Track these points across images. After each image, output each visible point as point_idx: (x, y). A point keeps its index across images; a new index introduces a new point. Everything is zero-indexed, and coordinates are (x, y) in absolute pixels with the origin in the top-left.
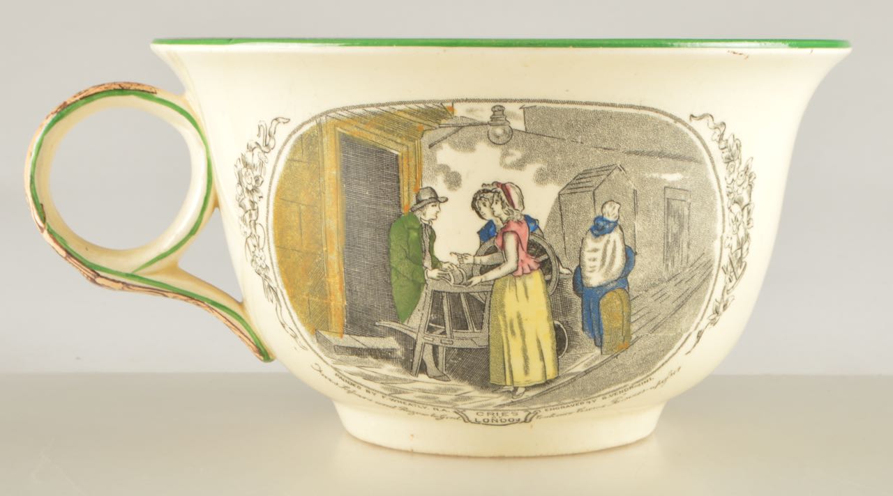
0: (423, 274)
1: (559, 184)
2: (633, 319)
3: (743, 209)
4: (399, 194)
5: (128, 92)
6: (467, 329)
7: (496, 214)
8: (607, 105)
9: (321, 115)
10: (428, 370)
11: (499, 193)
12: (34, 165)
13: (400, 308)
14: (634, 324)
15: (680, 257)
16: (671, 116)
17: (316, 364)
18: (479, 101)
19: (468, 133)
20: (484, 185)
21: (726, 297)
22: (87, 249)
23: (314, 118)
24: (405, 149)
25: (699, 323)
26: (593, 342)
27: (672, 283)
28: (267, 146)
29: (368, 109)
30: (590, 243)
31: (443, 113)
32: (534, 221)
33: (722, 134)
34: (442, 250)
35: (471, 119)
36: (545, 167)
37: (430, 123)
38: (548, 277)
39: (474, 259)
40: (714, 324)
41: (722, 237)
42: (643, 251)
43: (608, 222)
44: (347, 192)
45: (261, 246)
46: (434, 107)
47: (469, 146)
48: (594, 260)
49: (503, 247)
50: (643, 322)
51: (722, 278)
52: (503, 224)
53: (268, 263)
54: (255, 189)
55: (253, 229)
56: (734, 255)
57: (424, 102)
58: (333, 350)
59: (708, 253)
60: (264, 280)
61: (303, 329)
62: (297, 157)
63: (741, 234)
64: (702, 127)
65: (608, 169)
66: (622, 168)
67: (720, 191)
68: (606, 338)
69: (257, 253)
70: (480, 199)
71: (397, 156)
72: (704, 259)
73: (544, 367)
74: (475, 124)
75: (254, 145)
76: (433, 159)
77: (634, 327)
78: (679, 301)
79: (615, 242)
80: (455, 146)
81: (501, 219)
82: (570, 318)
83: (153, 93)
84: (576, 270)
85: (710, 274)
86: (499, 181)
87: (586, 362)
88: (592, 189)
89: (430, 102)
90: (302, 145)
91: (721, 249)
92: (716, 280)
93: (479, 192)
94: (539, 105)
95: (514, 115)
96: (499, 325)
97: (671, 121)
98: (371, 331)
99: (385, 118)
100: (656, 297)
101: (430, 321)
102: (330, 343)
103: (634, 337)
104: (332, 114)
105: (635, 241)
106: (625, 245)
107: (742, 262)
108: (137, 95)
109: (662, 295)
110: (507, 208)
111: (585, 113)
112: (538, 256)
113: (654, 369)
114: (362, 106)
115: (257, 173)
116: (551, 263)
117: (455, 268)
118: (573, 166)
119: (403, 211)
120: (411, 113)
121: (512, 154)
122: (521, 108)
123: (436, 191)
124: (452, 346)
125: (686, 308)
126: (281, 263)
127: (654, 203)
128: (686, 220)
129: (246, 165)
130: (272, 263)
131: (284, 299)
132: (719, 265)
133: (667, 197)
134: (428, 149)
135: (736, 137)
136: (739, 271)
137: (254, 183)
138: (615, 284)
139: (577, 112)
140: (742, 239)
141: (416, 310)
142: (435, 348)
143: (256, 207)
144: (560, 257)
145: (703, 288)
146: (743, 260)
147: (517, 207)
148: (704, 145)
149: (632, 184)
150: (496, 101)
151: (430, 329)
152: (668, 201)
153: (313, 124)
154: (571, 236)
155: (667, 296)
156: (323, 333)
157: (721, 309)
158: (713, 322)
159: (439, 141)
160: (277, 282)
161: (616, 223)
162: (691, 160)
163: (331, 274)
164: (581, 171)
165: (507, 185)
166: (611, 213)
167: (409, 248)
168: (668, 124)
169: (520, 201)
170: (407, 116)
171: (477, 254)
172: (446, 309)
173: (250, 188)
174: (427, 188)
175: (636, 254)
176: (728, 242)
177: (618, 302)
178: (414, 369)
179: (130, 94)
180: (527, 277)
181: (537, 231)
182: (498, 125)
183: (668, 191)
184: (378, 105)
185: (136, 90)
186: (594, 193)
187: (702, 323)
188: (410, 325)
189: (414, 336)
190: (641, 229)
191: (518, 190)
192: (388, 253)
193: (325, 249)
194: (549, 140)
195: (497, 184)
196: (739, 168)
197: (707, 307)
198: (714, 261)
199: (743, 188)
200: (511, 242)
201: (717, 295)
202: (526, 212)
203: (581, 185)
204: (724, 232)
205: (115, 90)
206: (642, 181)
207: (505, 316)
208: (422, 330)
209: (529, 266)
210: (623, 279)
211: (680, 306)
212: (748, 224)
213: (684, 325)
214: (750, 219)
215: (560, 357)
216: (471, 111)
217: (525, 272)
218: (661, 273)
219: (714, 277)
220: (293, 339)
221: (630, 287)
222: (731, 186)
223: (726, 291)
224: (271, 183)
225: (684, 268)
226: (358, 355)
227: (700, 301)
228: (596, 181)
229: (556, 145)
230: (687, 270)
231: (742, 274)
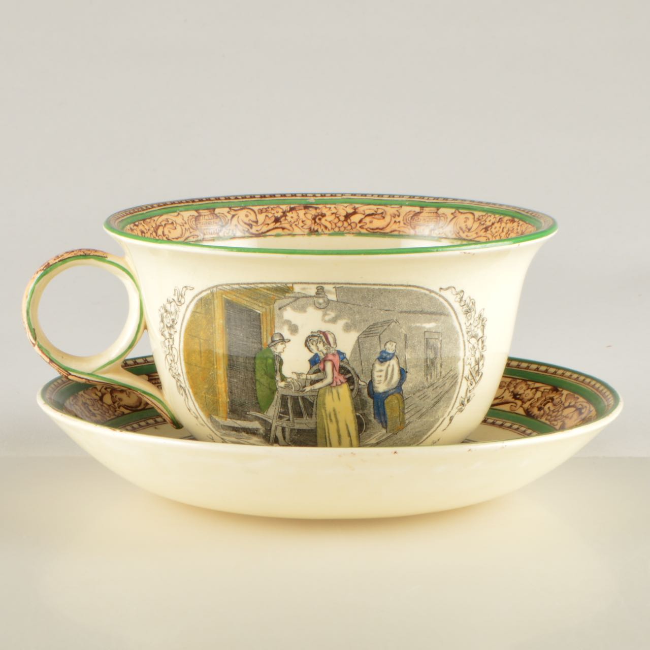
0: (275, 384)
1: (358, 331)
2: (406, 411)
3: (478, 341)
4: (261, 336)
5: (89, 257)
6: (303, 417)
7: (319, 350)
8: (387, 285)
9: (213, 287)
10: (280, 442)
11: (321, 337)
12: (29, 303)
13: (262, 404)
14: (407, 414)
15: (436, 373)
16: (427, 290)
17: (210, 435)
18: (308, 283)
19: (302, 302)
20: (312, 332)
21: (469, 394)
22: (62, 357)
23: (209, 289)
24: (264, 310)
25: (450, 412)
26: (381, 426)
27: (431, 388)
28: (179, 302)
29: (242, 286)
30: (378, 367)
31: (287, 290)
32: (343, 354)
33: (462, 297)
34: (287, 370)
35: (304, 294)
36: (349, 321)
37: (279, 296)
38: (352, 387)
39: (307, 377)
40: (462, 411)
41: (464, 359)
42: (411, 370)
43: (389, 354)
44: (229, 334)
45: (175, 361)
46: (282, 286)
47: (303, 309)
48: (380, 376)
49: (324, 369)
50: (413, 413)
51: (465, 384)
52: (324, 355)
53: (180, 371)
54: (172, 327)
55: (171, 351)
56: (473, 369)
57: (275, 283)
58: (220, 427)
59: (454, 370)
60: (177, 382)
61: (202, 414)
62: (198, 310)
63: (478, 355)
64: (448, 295)
65: (388, 322)
66: (397, 321)
67: (462, 331)
68: (389, 423)
69: (173, 365)
70: (310, 340)
71: (259, 314)
72: (452, 373)
73: (351, 440)
74: (306, 297)
75: (171, 300)
76: (281, 317)
77: (407, 416)
78: (436, 400)
79: (393, 365)
80: (294, 309)
81: (323, 353)
82: (366, 412)
83: (105, 257)
84: (369, 383)
85: (456, 382)
86: (321, 330)
87: (377, 437)
88: (379, 334)
89: (279, 283)
90: (201, 303)
91: (464, 366)
92: (461, 385)
93: (309, 337)
94: (345, 286)
95: (329, 292)
96: (322, 416)
97: (427, 292)
98: (244, 417)
99: (252, 291)
100: (420, 398)
101: (280, 413)
102: (219, 423)
103: (407, 422)
104: (220, 287)
105: (406, 364)
106: (400, 367)
107: (479, 373)
108: (95, 259)
109: (425, 397)
110: (326, 346)
111: (373, 290)
112: (345, 375)
113: (422, 440)
114: (238, 284)
115: (173, 317)
116: (353, 379)
117: (295, 382)
118: (367, 321)
119: (263, 347)
120: (268, 289)
121: (329, 314)
122: (334, 288)
123: (283, 335)
124: (293, 428)
125: (441, 403)
126: (188, 373)
127: (417, 341)
128: (439, 350)
129: (166, 311)
130: (182, 373)
131: (190, 394)
132: (463, 375)
133: (426, 337)
134: (278, 311)
135: (471, 298)
136: (477, 378)
137: (171, 323)
138: (394, 390)
139: (368, 290)
140: (478, 359)
141: (271, 406)
142: (283, 429)
143: (172, 337)
144: (359, 375)
145: (451, 391)
146: (480, 371)
147: (332, 345)
148: (450, 305)
149: (403, 331)
150: (319, 283)
151: (280, 418)
152: (427, 340)
153: (209, 292)
154: (366, 363)
155: (428, 396)
156: (214, 417)
157: (466, 402)
158: (461, 410)
159: (285, 306)
160: (186, 384)
161: (393, 354)
162: (441, 314)
163: (219, 382)
164: (372, 324)
165: (326, 332)
166: (390, 348)
167: (267, 369)
168: (425, 294)
169: (334, 342)
170: (266, 291)
171: (308, 373)
172: (289, 405)
173: (169, 325)
174: (278, 333)
175: (407, 372)
176: (468, 361)
177: (396, 401)
178: (271, 441)
179: (90, 258)
180: (339, 387)
181: (345, 360)
182: (320, 297)
183: (427, 334)
184: (248, 284)
185: (94, 255)
186: (379, 337)
187: (452, 411)
188: (268, 414)
189: (271, 421)
190: (409, 357)
191: (333, 336)
192: (254, 371)
193: (215, 367)
194: (352, 306)
195: (320, 332)
196: (474, 316)
197: (455, 402)
198: (459, 374)
199: (478, 328)
200: (329, 366)
201: (462, 393)
202: (338, 348)
203: (372, 332)
204: (465, 356)
205: (80, 255)
206: (410, 328)
207: (325, 410)
208: (275, 418)
209: (340, 380)
210: (399, 387)
211: (437, 402)
212: (483, 349)
213: (440, 413)
214: (484, 346)
215: (360, 435)
216: (304, 289)
217: (338, 384)
218: (423, 383)
219: (459, 383)
220: (195, 419)
221: (404, 392)
222: (470, 327)
223: (468, 391)
224: (182, 324)
225: (439, 380)
226: (236, 431)
227: (450, 398)
228: (380, 330)
229: (356, 309)
230: (441, 380)
231: (480, 379)
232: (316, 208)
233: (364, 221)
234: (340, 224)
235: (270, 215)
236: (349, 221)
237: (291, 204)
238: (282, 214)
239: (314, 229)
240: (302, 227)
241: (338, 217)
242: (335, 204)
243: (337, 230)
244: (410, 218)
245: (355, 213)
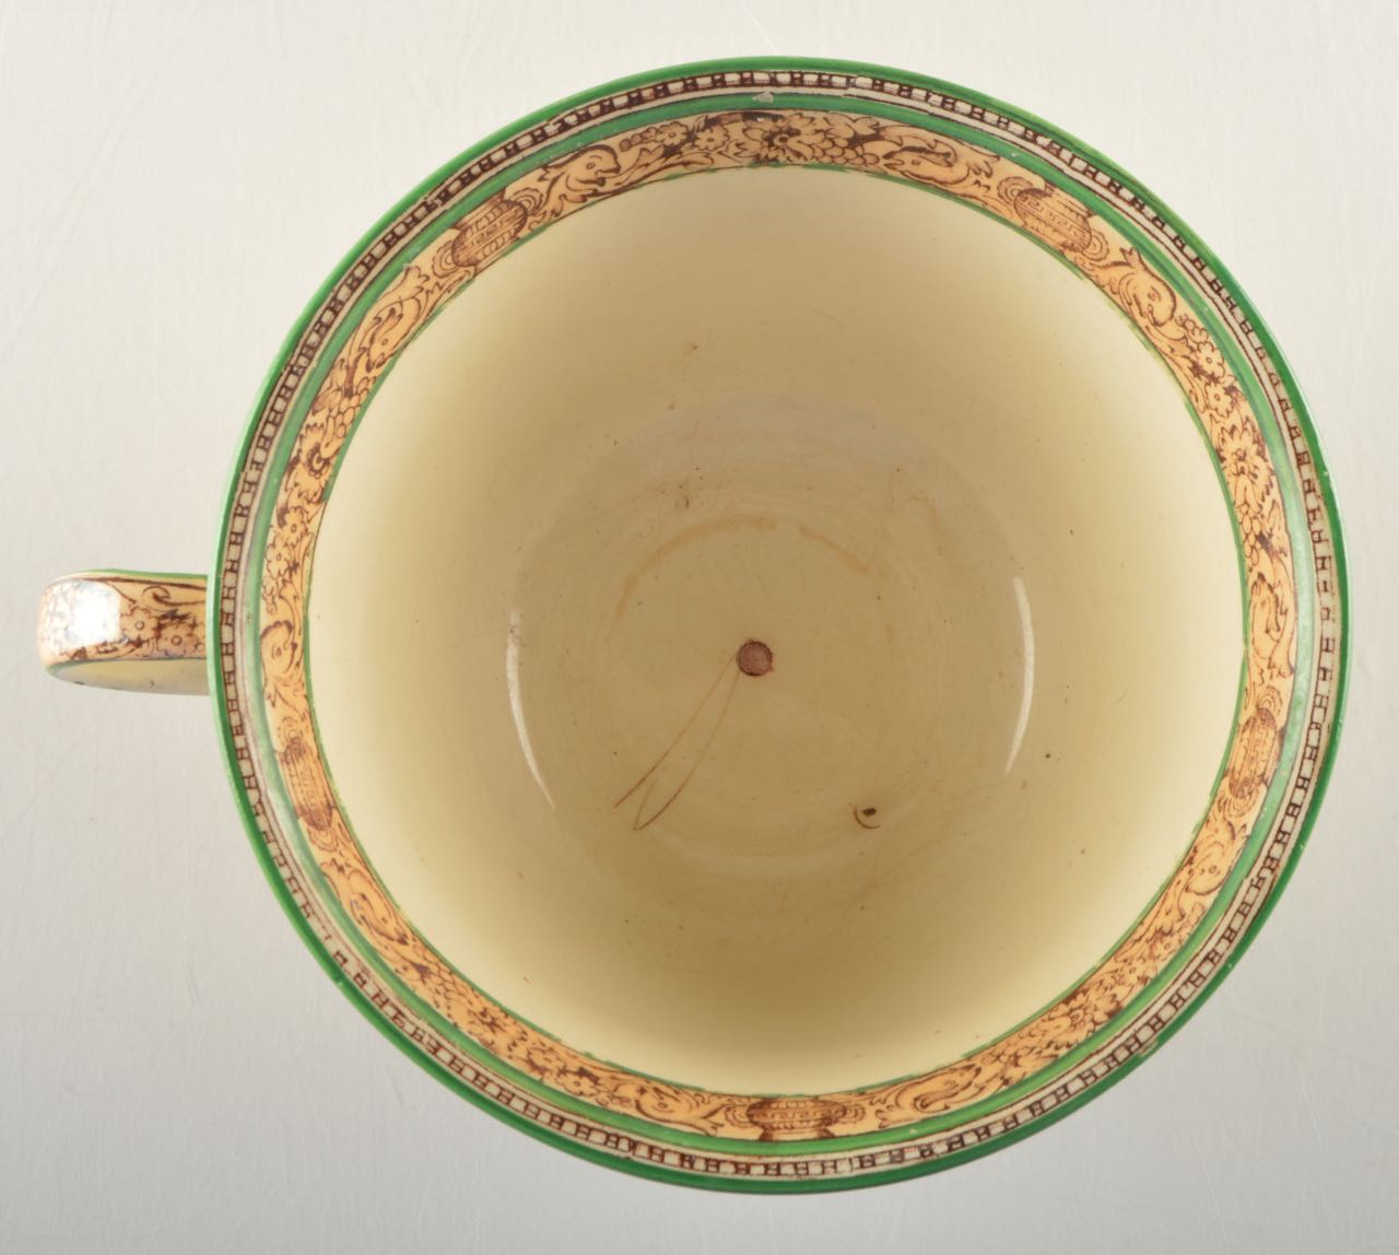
232: (775, 118)
233: (898, 156)
234: (836, 152)
235: (651, 146)
236: (859, 149)
237: (708, 111)
238: (684, 137)
239: (767, 156)
240: (736, 154)
241: (831, 140)
242: (826, 111)
243: (826, 160)
244: (1015, 193)
245: (877, 136)
